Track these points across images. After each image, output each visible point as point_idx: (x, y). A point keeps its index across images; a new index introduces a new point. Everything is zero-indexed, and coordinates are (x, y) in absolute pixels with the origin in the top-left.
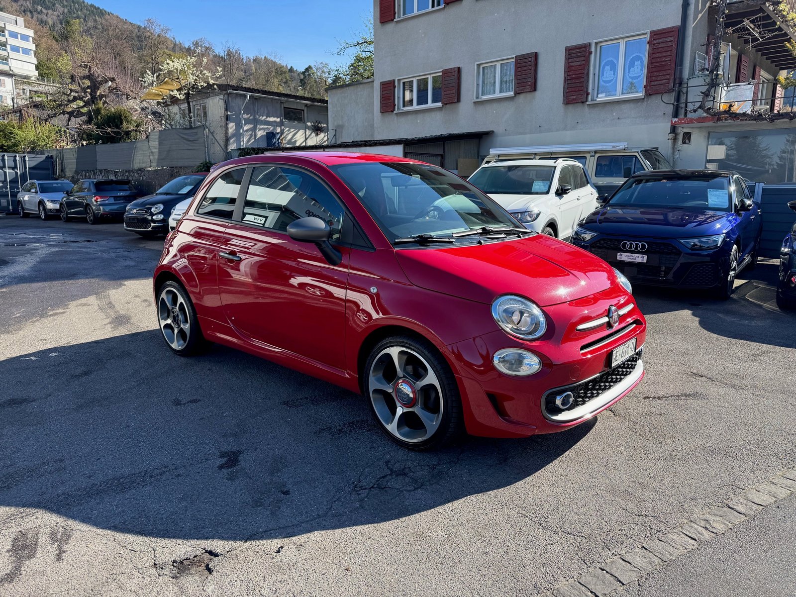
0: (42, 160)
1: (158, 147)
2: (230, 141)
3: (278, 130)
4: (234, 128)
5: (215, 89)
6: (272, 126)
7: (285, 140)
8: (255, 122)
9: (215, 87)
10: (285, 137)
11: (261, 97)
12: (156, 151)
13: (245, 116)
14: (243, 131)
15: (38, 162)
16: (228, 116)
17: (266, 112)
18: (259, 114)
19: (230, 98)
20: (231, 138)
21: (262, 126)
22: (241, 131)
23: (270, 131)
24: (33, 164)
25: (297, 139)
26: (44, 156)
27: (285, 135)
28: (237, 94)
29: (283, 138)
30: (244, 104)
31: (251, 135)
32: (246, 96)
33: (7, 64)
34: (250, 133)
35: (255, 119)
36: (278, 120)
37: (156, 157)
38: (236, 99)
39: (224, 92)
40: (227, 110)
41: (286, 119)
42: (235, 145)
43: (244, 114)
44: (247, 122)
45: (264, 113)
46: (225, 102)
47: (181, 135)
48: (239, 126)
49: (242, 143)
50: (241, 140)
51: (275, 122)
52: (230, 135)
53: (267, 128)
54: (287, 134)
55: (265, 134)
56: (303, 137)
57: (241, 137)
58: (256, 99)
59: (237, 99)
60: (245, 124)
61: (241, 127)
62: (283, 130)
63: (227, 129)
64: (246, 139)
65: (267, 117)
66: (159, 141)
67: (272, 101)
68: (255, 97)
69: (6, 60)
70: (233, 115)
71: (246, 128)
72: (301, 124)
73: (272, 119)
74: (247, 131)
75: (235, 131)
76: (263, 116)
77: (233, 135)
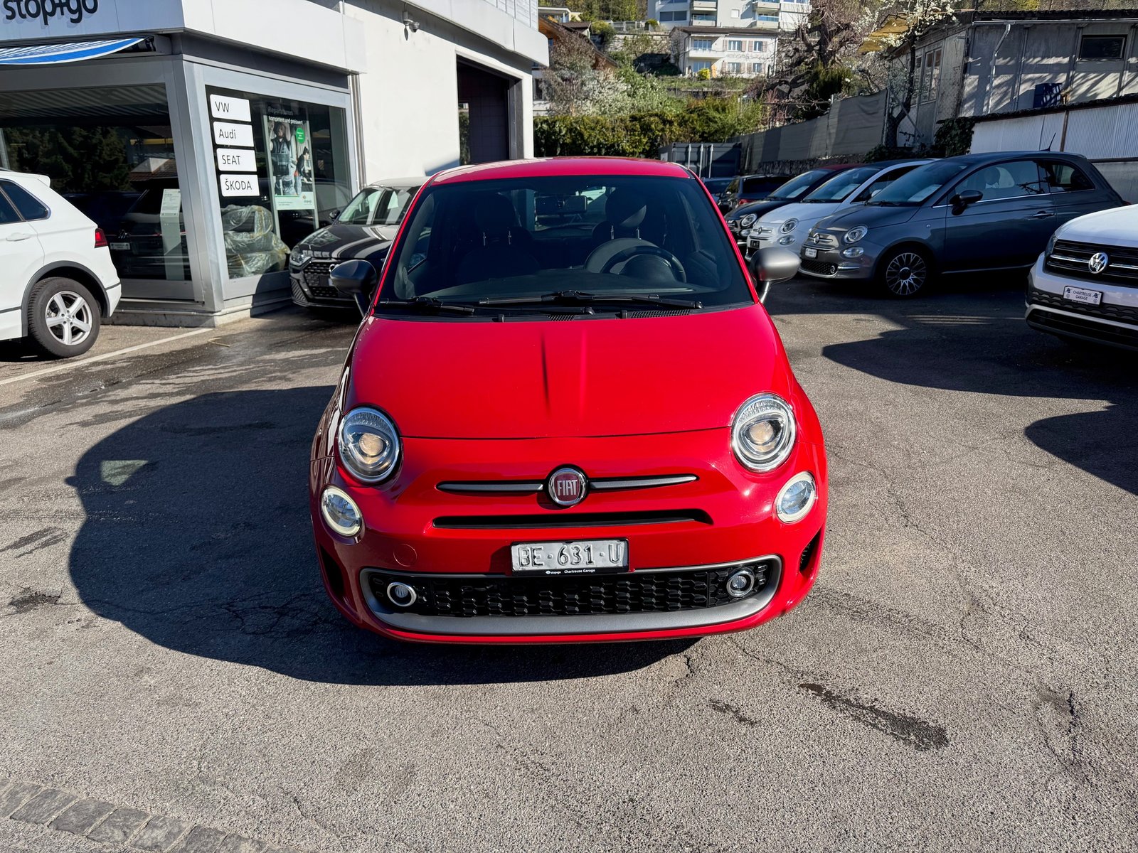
0: (729, 149)
1: (836, 126)
2: (963, 106)
3: (1062, 79)
4: (976, 83)
5: (954, 22)
6: (1050, 73)
7: (1072, 96)
8: (1017, 71)
9: (954, 18)
10: (1074, 91)
11: (1035, 25)
12: (833, 131)
13: (1001, 61)
14: (991, 87)
15: (723, 153)
16: (969, 64)
17: (1043, 49)
18: (1028, 54)
19: (977, 35)
20: (966, 101)
21: (1030, 76)
22: (988, 88)
23: (1043, 82)
24: (719, 155)
25: (1098, 91)
26: (731, 145)
27: (1074, 87)
28: (991, 27)
29: (1068, 92)
30: (1000, 42)
31: (1005, 94)
32: (1005, 26)
33: (777, 20)
34: (1005, 88)
35: (1018, 65)
36: (1066, 60)
37: (833, 141)
38: (987, 34)
39: (968, 26)
40: (967, 55)
41: (1082, 56)
42: (973, 111)
43: (998, 58)
44: (1001, 70)
45: (1038, 51)
46: (967, 42)
47: (862, 106)
48: (985, 79)
49: (985, 108)
50: (986, 102)
51: (1058, 64)
52: (965, 96)
53: (1040, 77)
54: (1079, 85)
55: (1033, 88)
56: (1114, 86)
57: (987, 98)
58: (1028, 28)
59: (990, 34)
60: (997, 75)
61: (989, 81)
62: (1073, 77)
63: (962, 87)
64: (994, 101)
65: (1043, 58)
66: (839, 116)
67: (1059, 28)
68: (1025, 26)
69: (777, 14)
70: (978, 62)
71: (996, 82)
72: (1116, 63)
73: (1052, 61)
74: (999, 86)
75: (976, 89)
76: (1035, 58)
77: (971, 96)
